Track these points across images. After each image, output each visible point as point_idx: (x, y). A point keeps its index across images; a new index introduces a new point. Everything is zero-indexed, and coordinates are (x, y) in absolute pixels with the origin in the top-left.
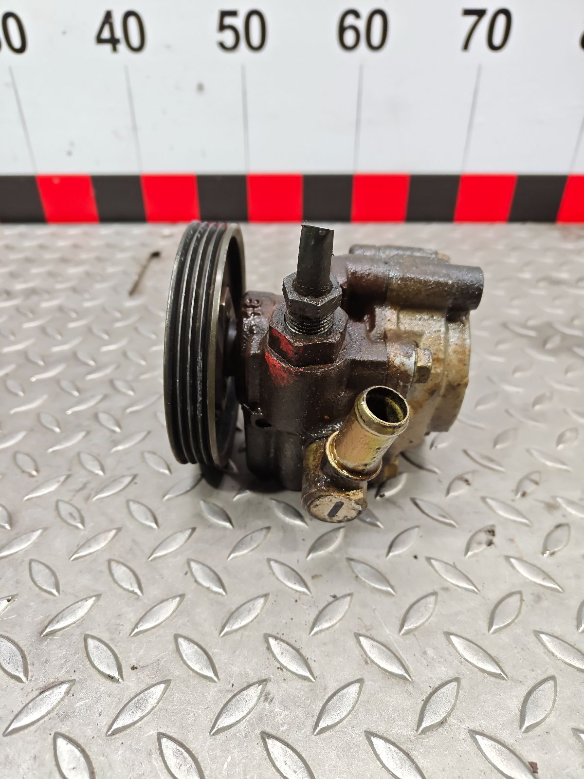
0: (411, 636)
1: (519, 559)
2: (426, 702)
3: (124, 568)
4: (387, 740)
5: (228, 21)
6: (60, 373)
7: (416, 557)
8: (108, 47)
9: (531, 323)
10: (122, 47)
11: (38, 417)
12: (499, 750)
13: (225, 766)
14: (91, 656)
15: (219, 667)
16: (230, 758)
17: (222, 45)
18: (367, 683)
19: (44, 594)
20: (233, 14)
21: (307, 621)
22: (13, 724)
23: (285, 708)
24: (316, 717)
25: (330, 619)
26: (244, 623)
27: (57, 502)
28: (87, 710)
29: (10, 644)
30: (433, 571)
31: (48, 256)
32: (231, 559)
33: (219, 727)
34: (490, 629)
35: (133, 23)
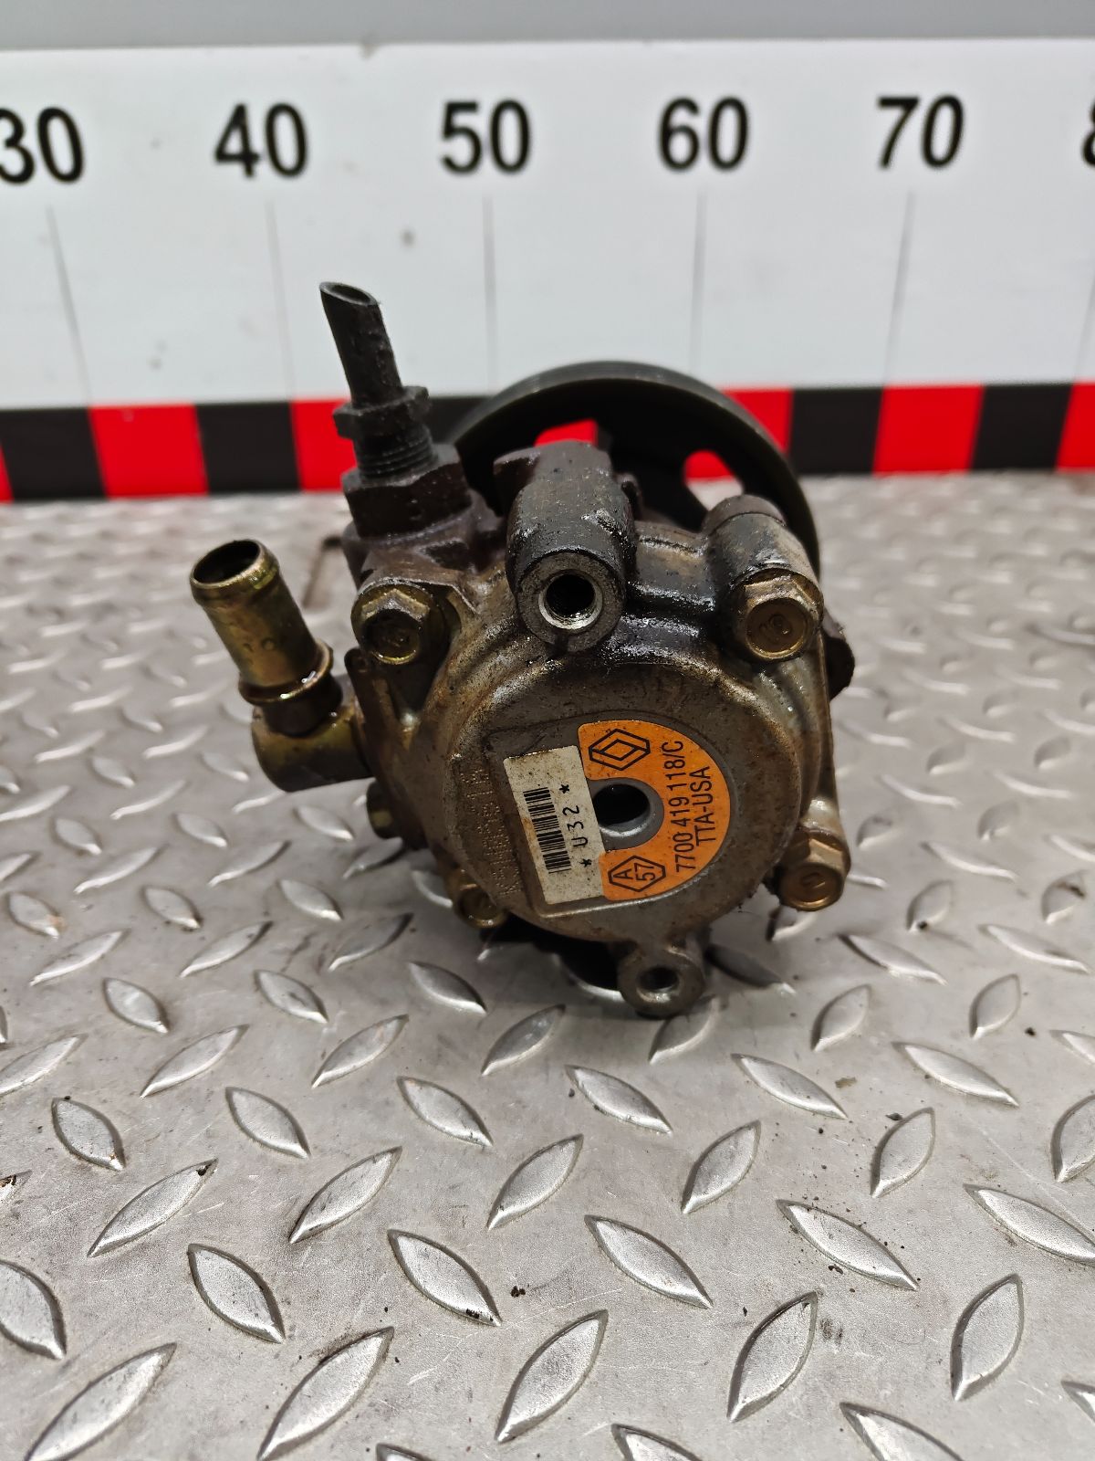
0: (1082, 1183)
3: (437, 1093)
5: (462, 119)
6: (200, 742)
7: (1030, 1032)
8: (236, 169)
10: (264, 168)
11: (174, 821)
14: (416, 1275)
15: (703, 1275)
17: (449, 163)
18: (1029, 1284)
20: (471, 107)
21: (859, 1169)
22: (274, 1435)
23: (875, 1348)
24: (947, 1360)
25: (904, 1161)
26: (727, 1183)
27: (256, 974)
28: (437, 1389)
29: (225, 1264)
31: (121, 550)
32: (658, 1062)
33: (748, 1400)
35: (284, 125)
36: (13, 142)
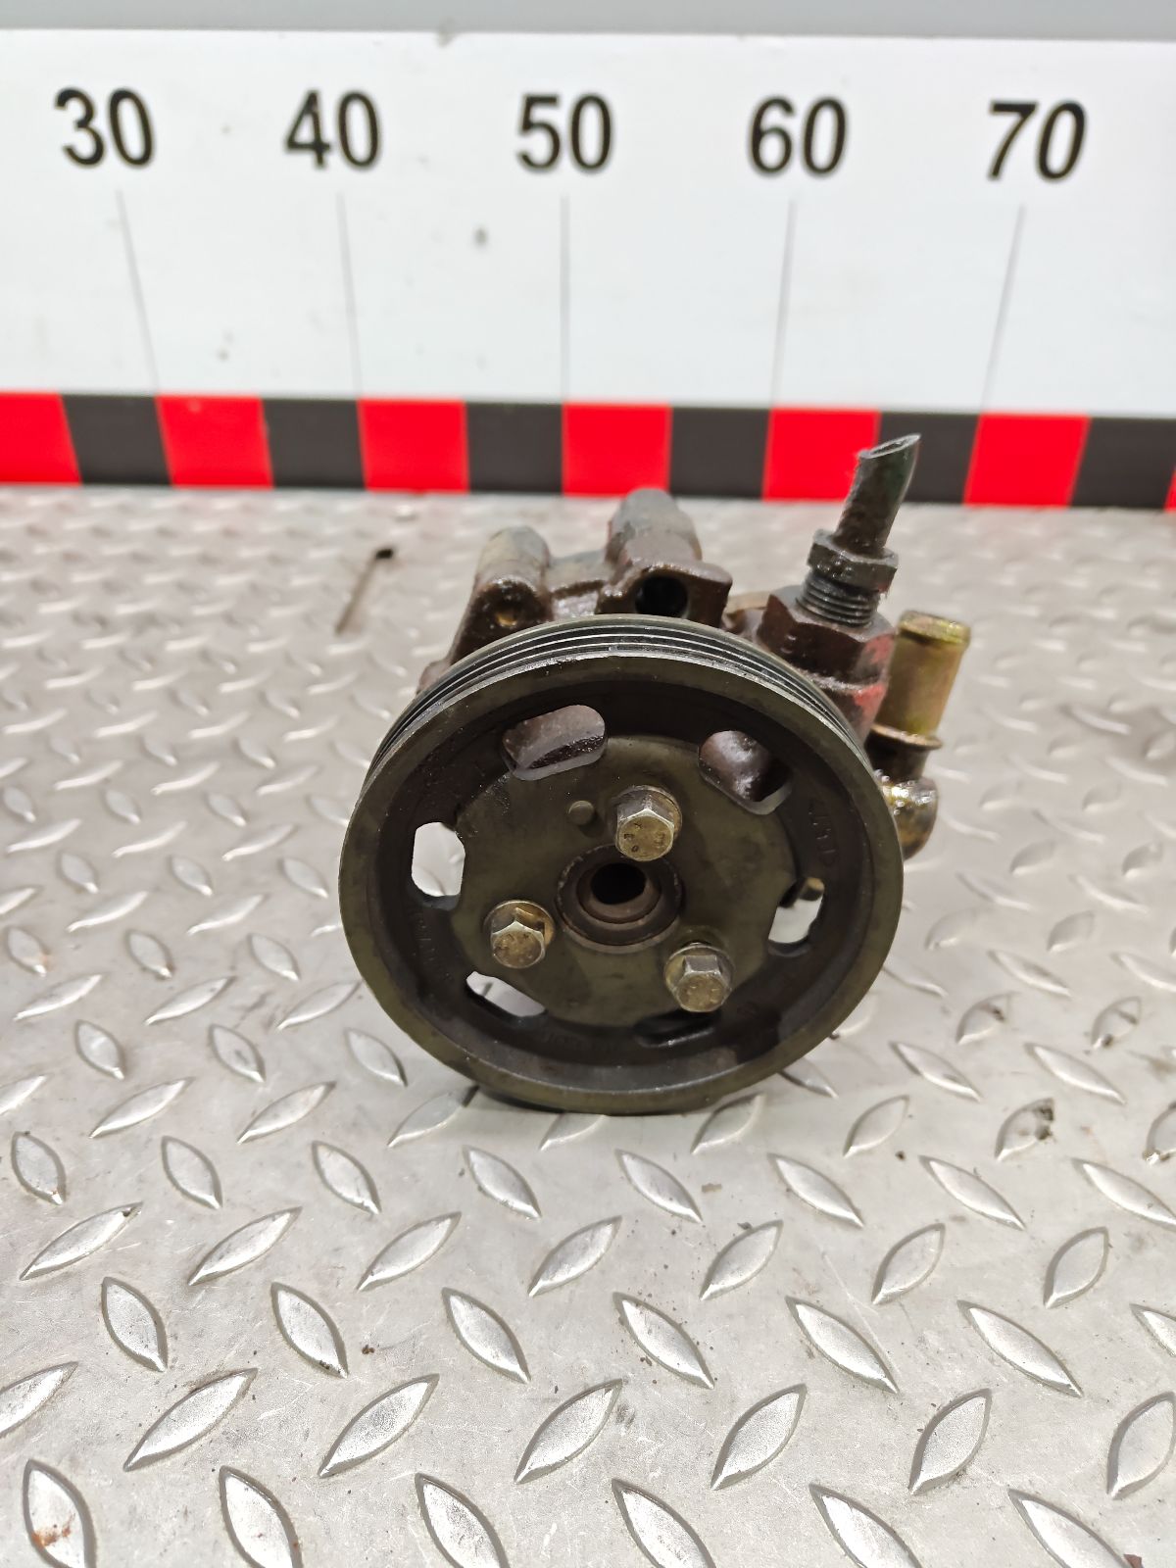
0: (894, 1307)
1: (1102, 1167)
2: (927, 1433)
3: (344, 1160)
4: (853, 1504)
5: (540, 114)
6: (208, 781)
7: (901, 1156)
8: (307, 159)
9: (1118, 707)
10: (335, 158)
11: (169, 863)
12: (1067, 1530)
13: (547, 1540)
14: (286, 1325)
15: (529, 1355)
16: (554, 1527)
17: (526, 159)
18: (813, 1394)
19: (191, 1204)
20: (551, 100)
21: (696, 1271)
22: (143, 1448)
23: (658, 1436)
24: (717, 1454)
25: (738, 1269)
26: (574, 1271)
27: (211, 1029)
28: (281, 1427)
29: (131, 1298)
30: (936, 1183)
31: (176, 551)
32: (548, 1149)
33: (533, 1468)
34: (1046, 1298)
35: (357, 114)
36: (84, 124)
